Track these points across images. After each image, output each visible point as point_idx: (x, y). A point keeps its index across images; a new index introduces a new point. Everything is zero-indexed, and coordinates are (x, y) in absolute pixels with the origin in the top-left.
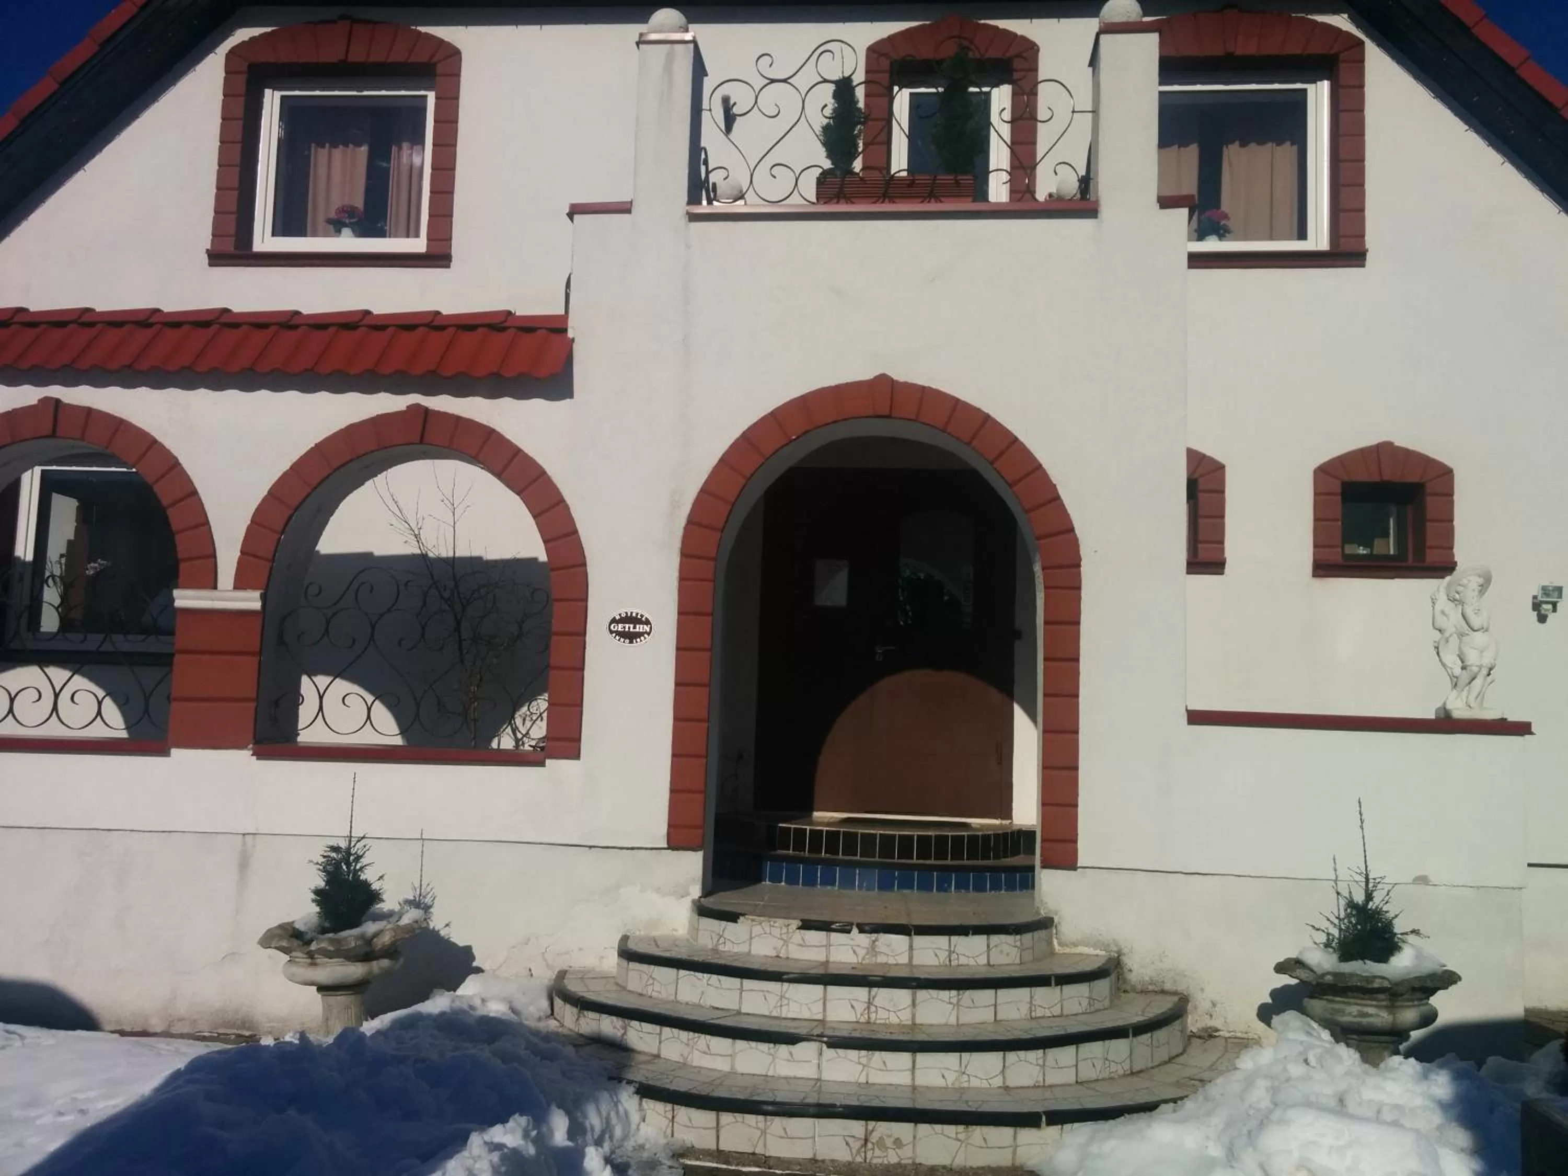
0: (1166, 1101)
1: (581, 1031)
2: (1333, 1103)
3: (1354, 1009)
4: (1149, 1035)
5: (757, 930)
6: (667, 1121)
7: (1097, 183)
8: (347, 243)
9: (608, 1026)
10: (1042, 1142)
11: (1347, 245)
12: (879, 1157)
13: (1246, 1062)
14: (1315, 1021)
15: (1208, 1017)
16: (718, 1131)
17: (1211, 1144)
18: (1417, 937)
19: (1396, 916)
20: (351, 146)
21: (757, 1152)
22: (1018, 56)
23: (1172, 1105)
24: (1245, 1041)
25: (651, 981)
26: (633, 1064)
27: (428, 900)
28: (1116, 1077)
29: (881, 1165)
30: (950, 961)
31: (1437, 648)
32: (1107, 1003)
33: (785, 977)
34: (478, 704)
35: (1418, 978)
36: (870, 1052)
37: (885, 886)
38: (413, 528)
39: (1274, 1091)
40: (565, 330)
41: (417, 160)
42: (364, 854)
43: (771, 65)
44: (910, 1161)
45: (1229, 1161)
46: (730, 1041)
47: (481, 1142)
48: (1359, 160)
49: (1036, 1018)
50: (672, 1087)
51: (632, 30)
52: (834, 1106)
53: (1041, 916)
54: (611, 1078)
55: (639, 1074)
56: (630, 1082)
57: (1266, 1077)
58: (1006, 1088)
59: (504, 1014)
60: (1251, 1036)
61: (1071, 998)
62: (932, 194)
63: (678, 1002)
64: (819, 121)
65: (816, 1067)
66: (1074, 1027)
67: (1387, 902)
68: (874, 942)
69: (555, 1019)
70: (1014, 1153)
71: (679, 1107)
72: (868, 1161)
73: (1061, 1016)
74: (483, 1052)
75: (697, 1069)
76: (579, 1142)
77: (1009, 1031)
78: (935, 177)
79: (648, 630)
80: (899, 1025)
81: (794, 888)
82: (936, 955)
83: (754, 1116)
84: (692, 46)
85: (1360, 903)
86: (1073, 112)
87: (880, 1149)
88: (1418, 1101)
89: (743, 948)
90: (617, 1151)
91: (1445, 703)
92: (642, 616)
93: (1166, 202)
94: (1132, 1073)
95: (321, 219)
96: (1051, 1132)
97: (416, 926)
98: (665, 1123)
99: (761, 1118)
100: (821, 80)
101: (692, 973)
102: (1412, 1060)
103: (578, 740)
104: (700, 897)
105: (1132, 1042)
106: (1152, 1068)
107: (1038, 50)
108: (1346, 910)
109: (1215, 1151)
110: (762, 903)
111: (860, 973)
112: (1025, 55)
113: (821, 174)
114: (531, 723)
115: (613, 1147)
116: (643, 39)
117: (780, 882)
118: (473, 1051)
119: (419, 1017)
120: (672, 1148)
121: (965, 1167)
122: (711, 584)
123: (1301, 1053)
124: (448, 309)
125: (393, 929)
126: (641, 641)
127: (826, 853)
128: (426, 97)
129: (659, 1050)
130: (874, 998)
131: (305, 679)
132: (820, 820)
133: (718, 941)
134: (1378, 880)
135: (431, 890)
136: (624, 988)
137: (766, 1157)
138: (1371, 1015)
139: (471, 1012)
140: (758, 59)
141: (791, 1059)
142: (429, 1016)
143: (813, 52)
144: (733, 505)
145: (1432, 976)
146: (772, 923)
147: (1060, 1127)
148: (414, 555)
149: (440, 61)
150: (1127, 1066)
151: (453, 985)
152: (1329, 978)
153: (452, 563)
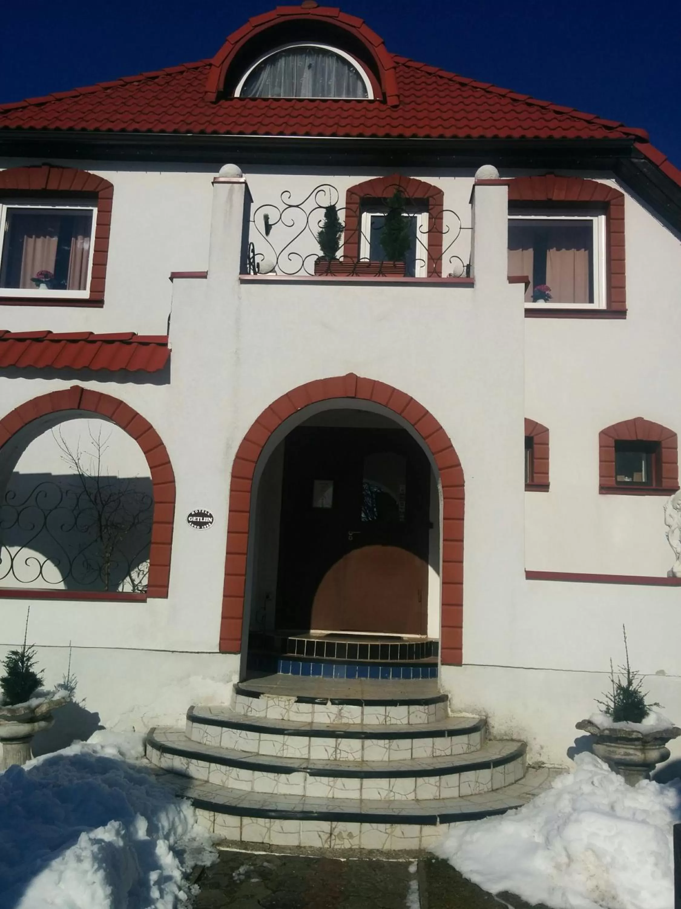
0: (511, 808)
1: (162, 766)
2: (608, 809)
3: (622, 751)
4: (503, 766)
5: (271, 703)
6: (210, 822)
7: (474, 268)
8: (43, 292)
9: (178, 763)
10: (437, 834)
11: (615, 306)
12: (339, 844)
13: (558, 783)
14: (600, 758)
15: (539, 755)
16: (241, 829)
17: (536, 835)
18: (658, 707)
19: (646, 695)
20: (47, 237)
21: (265, 842)
22: (432, 197)
23: (514, 810)
24: (560, 770)
25: (206, 735)
26: (192, 787)
27: (73, 685)
28: (483, 793)
29: (340, 849)
30: (386, 721)
31: (667, 536)
32: (478, 747)
33: (286, 732)
34: (110, 564)
35: (658, 732)
36: (335, 778)
37: (350, 675)
38: (75, 458)
39: (574, 801)
40: (166, 345)
41: (86, 246)
42: (32, 656)
43: (289, 198)
44: (357, 847)
45: (547, 845)
46: (251, 772)
47: (87, 838)
48: (622, 260)
49: (436, 757)
50: (214, 801)
51: (211, 176)
52: (312, 812)
53: (440, 694)
54: (177, 796)
55: (194, 793)
56: (188, 798)
57: (569, 793)
58: (417, 800)
59: (114, 756)
60: (563, 767)
61: (457, 744)
62: (380, 273)
63: (221, 748)
64: (317, 229)
65: (303, 788)
66: (458, 762)
67: (641, 686)
68: (340, 710)
69: (147, 758)
70: (420, 841)
71: (218, 814)
72: (332, 847)
73: (451, 755)
74: (97, 780)
75: (230, 790)
76: (154, 837)
77: (419, 765)
78: (382, 262)
79: (211, 521)
80: (353, 761)
81: (296, 676)
82: (377, 718)
83: (263, 819)
84: (244, 185)
85: (625, 686)
86: (461, 228)
87: (339, 840)
88: (657, 807)
89: (262, 714)
90: (178, 842)
91: (672, 568)
92: (207, 512)
93: (512, 280)
94: (493, 790)
95: (28, 278)
96: (442, 828)
97: (63, 700)
98: (209, 824)
99: (267, 820)
100: (318, 206)
101: (231, 730)
102: (654, 782)
103: (167, 586)
104: (238, 683)
105: (493, 770)
106: (505, 787)
107: (443, 194)
108: (617, 691)
109: (539, 839)
110: (275, 686)
111: (331, 729)
112: (434, 197)
113: (317, 259)
114: (142, 576)
115: (176, 840)
116: (215, 181)
117: (288, 673)
118: (90, 780)
119: (61, 758)
120: (213, 839)
121: (391, 850)
122: (249, 494)
123: (590, 778)
124: (97, 331)
125: (49, 703)
126: (207, 527)
127: (316, 655)
128: (92, 210)
129: (208, 778)
130: (339, 744)
131: (3, 549)
132: (314, 635)
133: (247, 710)
134: (635, 673)
135: (75, 678)
136: (190, 739)
137: (270, 845)
138: (631, 755)
139: (94, 754)
140: (282, 194)
141: (288, 783)
142: (68, 757)
143: (313, 191)
144: (263, 447)
145: (667, 731)
146: (280, 699)
147: (448, 824)
148: (75, 475)
149: (100, 191)
150: (489, 786)
151: (85, 737)
152: (607, 732)
153: (98, 479)
